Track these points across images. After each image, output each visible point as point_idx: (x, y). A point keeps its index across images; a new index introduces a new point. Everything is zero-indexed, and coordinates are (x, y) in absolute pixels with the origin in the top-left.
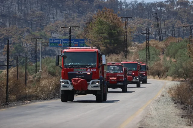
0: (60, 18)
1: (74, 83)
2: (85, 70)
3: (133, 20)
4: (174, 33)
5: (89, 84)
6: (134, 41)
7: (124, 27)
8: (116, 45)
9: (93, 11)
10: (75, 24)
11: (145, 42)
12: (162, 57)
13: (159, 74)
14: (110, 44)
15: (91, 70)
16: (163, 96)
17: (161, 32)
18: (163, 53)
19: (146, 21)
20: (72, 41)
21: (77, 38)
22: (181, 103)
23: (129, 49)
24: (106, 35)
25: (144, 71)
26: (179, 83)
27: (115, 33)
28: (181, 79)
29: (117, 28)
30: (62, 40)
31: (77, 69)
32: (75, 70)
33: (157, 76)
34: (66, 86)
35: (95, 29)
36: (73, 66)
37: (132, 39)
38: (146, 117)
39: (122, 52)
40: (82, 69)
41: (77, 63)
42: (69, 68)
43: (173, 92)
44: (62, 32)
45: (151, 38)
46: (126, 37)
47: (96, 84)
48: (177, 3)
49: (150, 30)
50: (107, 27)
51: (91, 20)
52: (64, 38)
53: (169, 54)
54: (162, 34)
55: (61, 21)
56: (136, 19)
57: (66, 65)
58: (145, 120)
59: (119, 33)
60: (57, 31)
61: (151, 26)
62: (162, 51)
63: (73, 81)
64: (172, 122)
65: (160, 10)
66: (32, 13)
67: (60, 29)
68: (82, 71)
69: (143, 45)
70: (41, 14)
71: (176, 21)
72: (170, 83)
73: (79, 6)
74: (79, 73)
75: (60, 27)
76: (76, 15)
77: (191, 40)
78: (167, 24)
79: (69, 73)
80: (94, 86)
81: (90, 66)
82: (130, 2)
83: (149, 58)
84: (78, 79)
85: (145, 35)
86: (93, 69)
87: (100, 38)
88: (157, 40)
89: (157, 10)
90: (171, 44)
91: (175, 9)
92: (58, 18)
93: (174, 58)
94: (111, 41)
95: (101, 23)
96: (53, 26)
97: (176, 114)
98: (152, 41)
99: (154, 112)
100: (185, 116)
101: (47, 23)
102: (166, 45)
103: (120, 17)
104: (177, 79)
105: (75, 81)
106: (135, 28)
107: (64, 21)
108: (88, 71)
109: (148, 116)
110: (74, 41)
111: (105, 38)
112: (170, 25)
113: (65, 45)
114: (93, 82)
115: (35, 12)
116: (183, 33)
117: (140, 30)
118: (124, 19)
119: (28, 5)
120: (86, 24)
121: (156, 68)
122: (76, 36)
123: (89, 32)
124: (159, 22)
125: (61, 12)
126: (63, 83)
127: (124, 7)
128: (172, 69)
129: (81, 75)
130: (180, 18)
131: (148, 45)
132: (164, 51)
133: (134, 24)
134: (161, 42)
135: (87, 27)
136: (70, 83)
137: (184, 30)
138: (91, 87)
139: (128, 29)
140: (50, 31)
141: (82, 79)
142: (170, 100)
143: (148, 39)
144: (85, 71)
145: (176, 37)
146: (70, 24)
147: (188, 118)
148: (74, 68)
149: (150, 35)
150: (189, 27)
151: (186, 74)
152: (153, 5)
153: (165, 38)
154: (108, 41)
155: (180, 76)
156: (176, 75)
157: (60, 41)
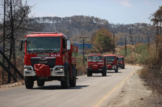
0: (78, 33)
1: (36, 69)
2: (49, 55)
3: (118, 34)
4: (140, 40)
5: (52, 70)
6: (118, 45)
7: (113, 38)
8: (108, 47)
9: (96, 29)
10: (86, 36)
11: (124, 46)
12: (133, 53)
13: (132, 62)
14: (105, 46)
15: (54, 55)
16: (134, 74)
17: (133, 40)
18: (134, 51)
19: (124, 34)
20: (85, 45)
21: (88, 44)
22: (144, 78)
23: (116, 49)
24: (103, 42)
25: (121, 61)
26: (143, 67)
27: (108, 41)
28: (144, 65)
29: (109, 38)
30: (79, 45)
31: (40, 55)
32: (38, 56)
33: (131, 64)
34: (29, 72)
35: (97, 38)
36: (36, 51)
37: (117, 44)
38: (125, 85)
39: (112, 51)
40: (46, 54)
41: (41, 48)
42: (32, 53)
43: (139, 72)
44: (79, 40)
45: (127, 43)
46: (114, 43)
47: (60, 70)
48: (141, 24)
49: (127, 39)
50: (103, 37)
51: (95, 34)
52: (80, 43)
53: (137, 52)
54: (133, 41)
55: (78, 34)
56: (119, 33)
57: (29, 51)
58: (125, 87)
59: (110, 41)
60: (77, 40)
61: (128, 37)
62: (133, 50)
63: (35, 67)
64: (139, 88)
65: (132, 28)
66: (63, 31)
67: (78, 39)
68: (46, 57)
69: (123, 47)
70: (68, 31)
71: (141, 34)
72: (138, 68)
73: (89, 27)
74: (42, 58)
75: (78, 38)
76: (87, 31)
77: (149, 44)
78: (136, 36)
79: (32, 59)
80: (58, 72)
81: (54, 52)
82: (116, 24)
83: (127, 54)
84: (40, 65)
85: (124, 42)
86: (57, 55)
87: (100, 43)
88: (131, 44)
89: (130, 28)
90: (138, 47)
91: (140, 28)
92: (77, 33)
93: (140, 54)
94: (106, 45)
95: (100, 35)
96: (74, 37)
97: (141, 84)
98: (128, 45)
99: (130, 83)
100: (146, 85)
101: (71, 36)
102: (135, 47)
103: (110, 32)
104: (142, 65)
105: (37, 67)
106: (119, 38)
107: (80, 35)
108: (51, 57)
109: (126, 85)
110: (86, 45)
111: (103, 44)
112: (137, 36)
113: (81, 47)
114: (57, 68)
115: (65, 30)
116: (145, 40)
117: (121, 39)
118: (113, 33)
119: (61, 26)
120: (92, 36)
121: (130, 59)
122: (87, 42)
123: (94, 40)
124: (132, 35)
125: (79, 30)
126: (26, 69)
127: (113, 27)
128: (139, 60)
129: (44, 61)
130: (143, 33)
131: (126, 47)
132: (135, 50)
133: (118, 36)
134: (133, 45)
135: (93, 38)
136: (32, 69)
137: (145, 39)
138: (54, 73)
139: (115, 39)
140: (73, 40)
141: (44, 65)
142: (138, 76)
143: (126, 44)
144: (48, 57)
145: (141, 43)
146: (84, 36)
147: (148, 86)
148: (37, 53)
149: (127, 42)
150: (147, 38)
151: (146, 63)
152: (128, 26)
153: (135, 43)
154: (104, 45)
155: (143, 64)
156: (141, 63)
157: (78, 45)
